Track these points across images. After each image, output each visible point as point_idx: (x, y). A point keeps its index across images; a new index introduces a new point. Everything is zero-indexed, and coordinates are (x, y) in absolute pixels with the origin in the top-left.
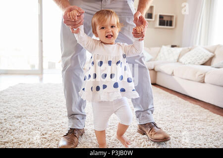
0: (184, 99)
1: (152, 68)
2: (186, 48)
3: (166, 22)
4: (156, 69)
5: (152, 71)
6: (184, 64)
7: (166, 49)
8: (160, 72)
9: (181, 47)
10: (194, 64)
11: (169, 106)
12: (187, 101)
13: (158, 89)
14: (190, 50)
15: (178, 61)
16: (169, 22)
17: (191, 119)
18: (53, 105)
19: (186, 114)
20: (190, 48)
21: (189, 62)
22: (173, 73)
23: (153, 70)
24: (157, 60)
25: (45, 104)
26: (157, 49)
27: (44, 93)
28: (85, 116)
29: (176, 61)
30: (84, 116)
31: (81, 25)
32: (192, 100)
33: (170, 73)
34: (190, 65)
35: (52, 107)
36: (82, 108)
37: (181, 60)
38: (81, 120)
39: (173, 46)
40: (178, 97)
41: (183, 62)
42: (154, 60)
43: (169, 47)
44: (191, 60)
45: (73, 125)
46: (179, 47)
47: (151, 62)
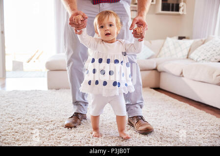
0: (198, 108)
1: (154, 67)
2: (198, 40)
3: (171, 5)
4: (159, 69)
5: (154, 71)
6: (197, 61)
7: (172, 41)
8: (164, 72)
9: (192, 39)
10: (210, 60)
11: (178, 117)
12: (201, 111)
13: (163, 95)
14: (203, 43)
15: (187, 58)
16: (175, 5)
17: (209, 135)
18: (21, 121)
19: (202, 128)
20: (204, 39)
21: (202, 58)
22: (182, 73)
23: (156, 69)
24: (160, 57)
25: (10, 120)
26: (160, 42)
27: (8, 104)
28: (88, 103)
29: (186, 57)
30: (86, 104)
31: (83, 28)
32: (209, 109)
33: (178, 73)
34: (205, 63)
35: (20, 124)
36: (85, 97)
37: (192, 55)
38: (84, 107)
39: (180, 38)
40: (190, 105)
41: (195, 59)
42: (156, 57)
43: (175, 39)
44: (206, 55)
45: (77, 110)
46: (188, 38)
47: (151, 60)
